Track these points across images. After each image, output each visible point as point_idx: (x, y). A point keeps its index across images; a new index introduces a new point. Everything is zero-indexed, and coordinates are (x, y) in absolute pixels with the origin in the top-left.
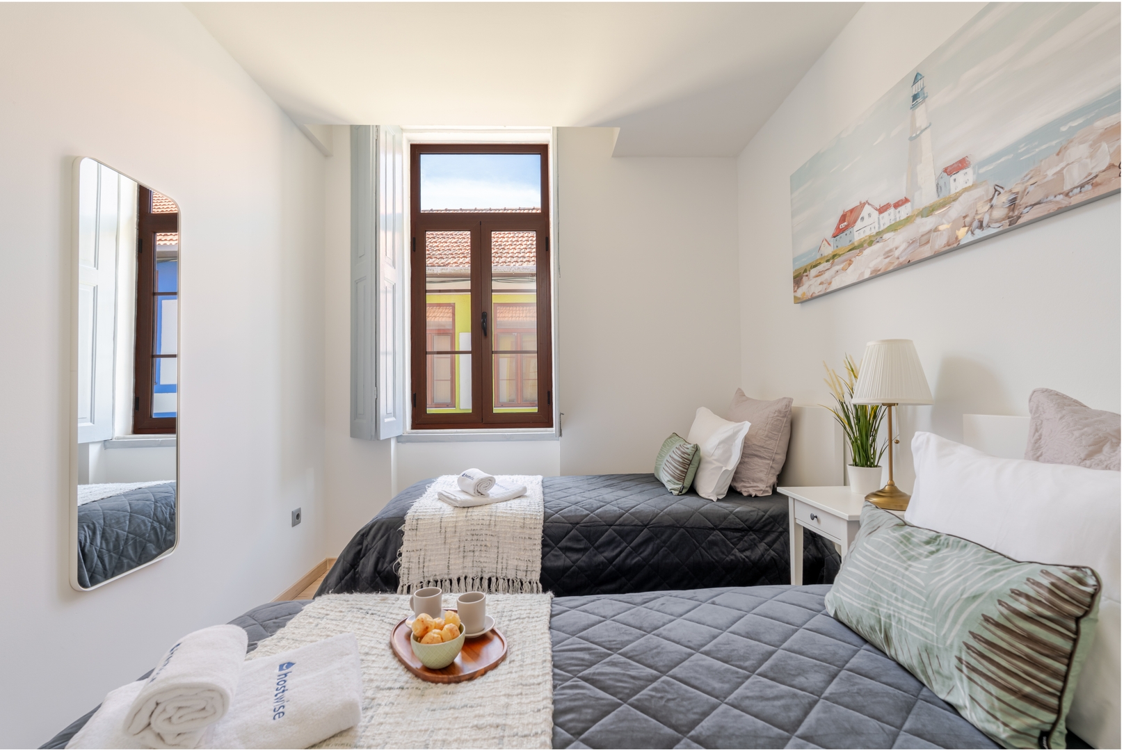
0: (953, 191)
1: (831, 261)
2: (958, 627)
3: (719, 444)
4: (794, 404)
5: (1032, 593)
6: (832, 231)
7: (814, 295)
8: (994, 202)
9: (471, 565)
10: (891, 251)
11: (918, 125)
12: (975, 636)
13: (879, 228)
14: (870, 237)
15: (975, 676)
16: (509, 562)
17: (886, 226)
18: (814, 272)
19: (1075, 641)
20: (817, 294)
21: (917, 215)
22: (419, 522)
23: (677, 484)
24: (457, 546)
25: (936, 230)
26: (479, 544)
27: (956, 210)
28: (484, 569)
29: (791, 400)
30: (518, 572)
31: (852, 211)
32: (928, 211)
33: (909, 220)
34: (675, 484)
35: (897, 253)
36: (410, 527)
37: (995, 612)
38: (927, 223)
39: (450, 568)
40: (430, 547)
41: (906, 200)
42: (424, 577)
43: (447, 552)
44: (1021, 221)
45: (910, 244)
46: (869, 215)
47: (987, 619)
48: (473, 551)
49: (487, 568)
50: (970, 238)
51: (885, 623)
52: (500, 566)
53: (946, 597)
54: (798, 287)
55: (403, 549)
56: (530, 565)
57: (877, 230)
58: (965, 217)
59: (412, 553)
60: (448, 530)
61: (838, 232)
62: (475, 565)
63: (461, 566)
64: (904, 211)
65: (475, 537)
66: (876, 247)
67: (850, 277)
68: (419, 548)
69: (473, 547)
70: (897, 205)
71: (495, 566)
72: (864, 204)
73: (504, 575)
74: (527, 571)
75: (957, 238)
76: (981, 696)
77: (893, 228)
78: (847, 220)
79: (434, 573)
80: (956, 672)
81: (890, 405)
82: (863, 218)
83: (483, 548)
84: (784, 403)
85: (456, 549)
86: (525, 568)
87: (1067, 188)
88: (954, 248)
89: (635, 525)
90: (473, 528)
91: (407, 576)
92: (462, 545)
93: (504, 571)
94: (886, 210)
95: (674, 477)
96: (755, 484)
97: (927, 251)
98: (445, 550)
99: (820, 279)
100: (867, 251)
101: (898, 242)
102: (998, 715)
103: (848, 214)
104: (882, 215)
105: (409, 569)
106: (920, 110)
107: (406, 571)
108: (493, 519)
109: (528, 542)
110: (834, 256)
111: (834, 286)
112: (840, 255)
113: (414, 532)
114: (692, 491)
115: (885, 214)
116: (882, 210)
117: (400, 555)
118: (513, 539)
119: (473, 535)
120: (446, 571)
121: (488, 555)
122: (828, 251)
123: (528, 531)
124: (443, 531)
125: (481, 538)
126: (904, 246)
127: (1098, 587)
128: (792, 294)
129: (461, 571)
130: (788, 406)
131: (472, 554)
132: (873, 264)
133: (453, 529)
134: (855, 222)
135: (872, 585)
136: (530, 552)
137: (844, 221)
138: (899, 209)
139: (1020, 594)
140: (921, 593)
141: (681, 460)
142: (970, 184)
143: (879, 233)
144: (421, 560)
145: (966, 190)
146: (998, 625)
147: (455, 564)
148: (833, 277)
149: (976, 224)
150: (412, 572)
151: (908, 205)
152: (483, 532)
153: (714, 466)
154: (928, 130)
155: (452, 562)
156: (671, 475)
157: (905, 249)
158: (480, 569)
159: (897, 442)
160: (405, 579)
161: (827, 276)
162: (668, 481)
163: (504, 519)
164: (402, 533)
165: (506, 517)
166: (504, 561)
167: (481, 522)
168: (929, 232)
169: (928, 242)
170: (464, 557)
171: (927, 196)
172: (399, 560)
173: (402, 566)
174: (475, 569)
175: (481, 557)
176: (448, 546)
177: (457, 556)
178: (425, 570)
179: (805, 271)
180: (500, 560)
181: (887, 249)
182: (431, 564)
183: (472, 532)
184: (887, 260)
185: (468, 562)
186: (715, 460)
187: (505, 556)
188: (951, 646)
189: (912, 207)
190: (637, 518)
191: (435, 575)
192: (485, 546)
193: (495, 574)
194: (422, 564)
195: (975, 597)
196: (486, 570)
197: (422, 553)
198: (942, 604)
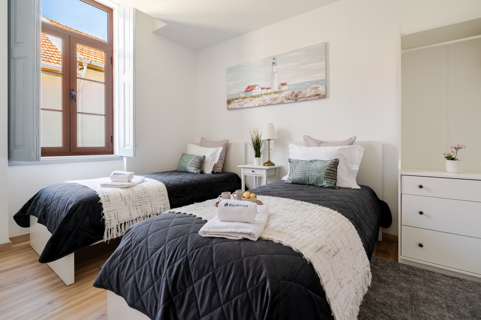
0: (283, 90)
1: (243, 99)
2: (323, 172)
3: (211, 155)
4: (229, 142)
5: (332, 164)
6: (244, 90)
7: (236, 108)
8: (292, 95)
9: (141, 211)
10: (265, 100)
11: (274, 70)
12: (326, 173)
13: (261, 93)
14: (258, 95)
15: (327, 179)
16: (157, 207)
17: (263, 93)
18: (236, 101)
19: (337, 169)
20: (237, 108)
21: (273, 93)
22: (109, 197)
23: (199, 170)
24: (132, 204)
25: (278, 98)
26: (142, 201)
27: (283, 94)
28: (147, 212)
29: (228, 141)
30: (161, 210)
31: (252, 86)
32: (275, 93)
33: (270, 93)
34: (197, 170)
35: (267, 101)
36: (105, 200)
37: (328, 168)
38: (276, 96)
39: (132, 215)
40: (119, 208)
41: (270, 88)
42: (119, 223)
43: (128, 208)
44: (298, 101)
45: (271, 100)
46: (258, 89)
47: (328, 169)
48: (141, 205)
49: (148, 211)
50: (286, 101)
51: (308, 178)
52: (153, 209)
53: (320, 168)
54: (229, 105)
55: (104, 211)
56: (165, 206)
57: (260, 94)
58: (285, 97)
59: (110, 213)
60: (126, 198)
61: (246, 91)
62: (143, 211)
63: (136, 213)
64: (269, 91)
65: (140, 199)
66: (260, 98)
67: (251, 105)
68: (113, 209)
69: (140, 203)
70: (267, 89)
71: (151, 209)
72: (256, 86)
73: (156, 212)
74: (164, 209)
75: (283, 101)
76: (328, 181)
77: (266, 94)
78: (250, 89)
79: (124, 219)
80: (324, 180)
81: (269, 140)
82: (256, 89)
83: (145, 203)
84: (226, 141)
85: (132, 206)
86: (164, 208)
87: (307, 96)
88: (282, 103)
89: (197, 184)
90: (138, 195)
91: (109, 224)
92: (135, 203)
93: (156, 211)
94: (263, 89)
95: (197, 168)
96: (218, 169)
97: (275, 102)
98: (127, 208)
99: (239, 104)
100: (257, 99)
101: (267, 98)
102: (331, 183)
103: (251, 87)
104: (262, 90)
105: (110, 220)
106: (275, 67)
107: (109, 222)
108: (145, 190)
109: (163, 197)
110: (245, 98)
111: (245, 106)
112: (247, 98)
113: (108, 202)
114: (202, 172)
115: (263, 90)
116: (262, 89)
117: (103, 215)
118: (156, 197)
119: (139, 198)
120: (130, 217)
121: (148, 206)
122: (243, 96)
123: (162, 193)
124: (123, 199)
125: (143, 199)
126: (269, 100)
127: (339, 161)
128: (226, 107)
129: (137, 215)
130: (227, 142)
131: (140, 207)
132: (259, 103)
133: (129, 197)
134: (253, 90)
135: (304, 172)
136: (164, 201)
137: (249, 88)
138: (268, 90)
139: (331, 164)
140: (315, 169)
141: (199, 161)
142: (287, 89)
143: (261, 95)
144: (116, 215)
145: (286, 90)
146: (329, 170)
147: (134, 213)
148: (244, 104)
149: (288, 99)
150: (112, 221)
151: (270, 89)
152: (143, 196)
153: (210, 163)
154: (277, 73)
155: (132, 212)
156: (195, 167)
157: (269, 101)
158: (145, 212)
159: (271, 149)
160: (109, 226)
161: (242, 103)
162: (195, 170)
163: (150, 189)
164: (101, 204)
165: (150, 188)
166: (155, 207)
167: (140, 192)
168: (276, 98)
169: (276, 100)
170: (137, 209)
171: (276, 89)
172: (103, 217)
173: (106, 220)
174: (143, 213)
175: (145, 207)
176: (128, 206)
177: (133, 209)
178: (119, 219)
179: (233, 100)
180: (153, 207)
181: (264, 99)
182: (121, 215)
183: (138, 197)
184: (264, 102)
185: (139, 210)
186: (210, 161)
187: (154, 204)
188: (323, 176)
189: (272, 90)
190: (196, 182)
191: (125, 220)
192: (145, 202)
193: (152, 213)
194: (117, 216)
195: (325, 167)
196: (148, 212)
197: (115, 211)
198: (320, 170)
